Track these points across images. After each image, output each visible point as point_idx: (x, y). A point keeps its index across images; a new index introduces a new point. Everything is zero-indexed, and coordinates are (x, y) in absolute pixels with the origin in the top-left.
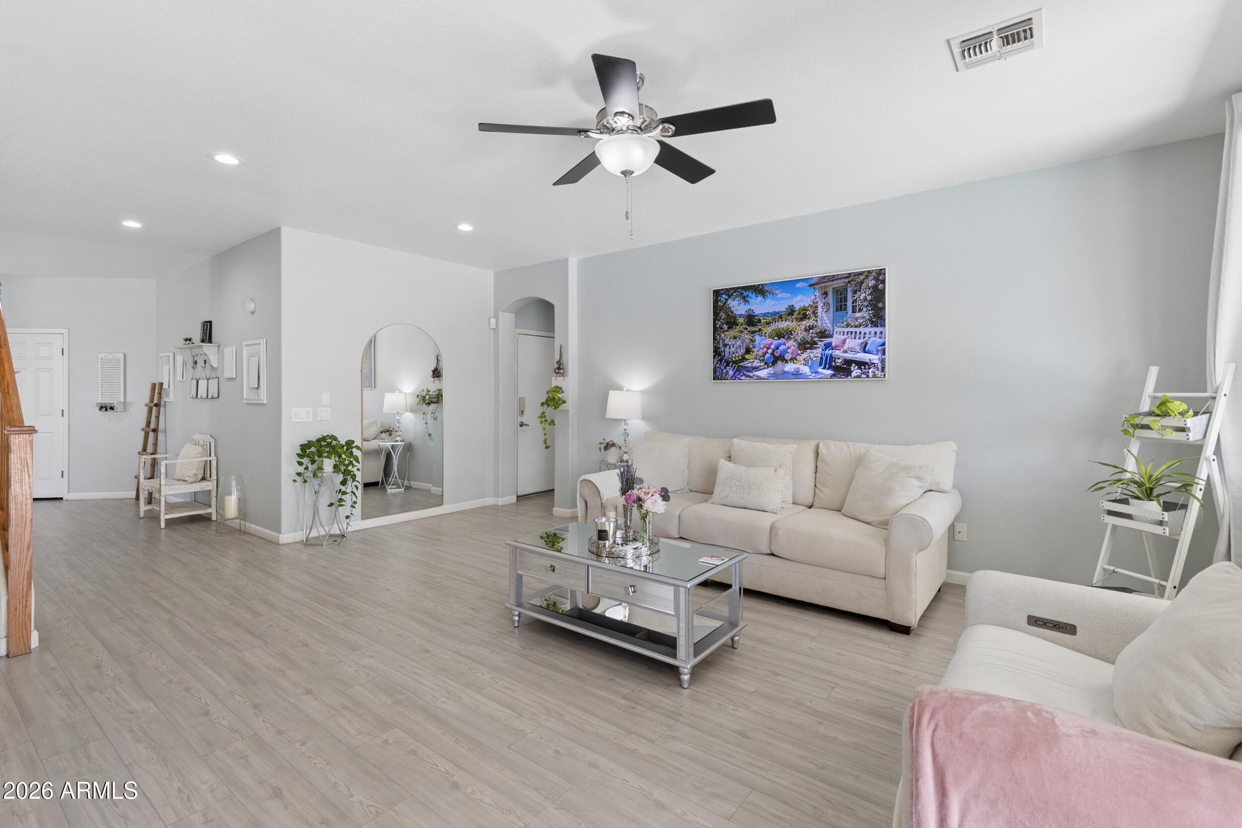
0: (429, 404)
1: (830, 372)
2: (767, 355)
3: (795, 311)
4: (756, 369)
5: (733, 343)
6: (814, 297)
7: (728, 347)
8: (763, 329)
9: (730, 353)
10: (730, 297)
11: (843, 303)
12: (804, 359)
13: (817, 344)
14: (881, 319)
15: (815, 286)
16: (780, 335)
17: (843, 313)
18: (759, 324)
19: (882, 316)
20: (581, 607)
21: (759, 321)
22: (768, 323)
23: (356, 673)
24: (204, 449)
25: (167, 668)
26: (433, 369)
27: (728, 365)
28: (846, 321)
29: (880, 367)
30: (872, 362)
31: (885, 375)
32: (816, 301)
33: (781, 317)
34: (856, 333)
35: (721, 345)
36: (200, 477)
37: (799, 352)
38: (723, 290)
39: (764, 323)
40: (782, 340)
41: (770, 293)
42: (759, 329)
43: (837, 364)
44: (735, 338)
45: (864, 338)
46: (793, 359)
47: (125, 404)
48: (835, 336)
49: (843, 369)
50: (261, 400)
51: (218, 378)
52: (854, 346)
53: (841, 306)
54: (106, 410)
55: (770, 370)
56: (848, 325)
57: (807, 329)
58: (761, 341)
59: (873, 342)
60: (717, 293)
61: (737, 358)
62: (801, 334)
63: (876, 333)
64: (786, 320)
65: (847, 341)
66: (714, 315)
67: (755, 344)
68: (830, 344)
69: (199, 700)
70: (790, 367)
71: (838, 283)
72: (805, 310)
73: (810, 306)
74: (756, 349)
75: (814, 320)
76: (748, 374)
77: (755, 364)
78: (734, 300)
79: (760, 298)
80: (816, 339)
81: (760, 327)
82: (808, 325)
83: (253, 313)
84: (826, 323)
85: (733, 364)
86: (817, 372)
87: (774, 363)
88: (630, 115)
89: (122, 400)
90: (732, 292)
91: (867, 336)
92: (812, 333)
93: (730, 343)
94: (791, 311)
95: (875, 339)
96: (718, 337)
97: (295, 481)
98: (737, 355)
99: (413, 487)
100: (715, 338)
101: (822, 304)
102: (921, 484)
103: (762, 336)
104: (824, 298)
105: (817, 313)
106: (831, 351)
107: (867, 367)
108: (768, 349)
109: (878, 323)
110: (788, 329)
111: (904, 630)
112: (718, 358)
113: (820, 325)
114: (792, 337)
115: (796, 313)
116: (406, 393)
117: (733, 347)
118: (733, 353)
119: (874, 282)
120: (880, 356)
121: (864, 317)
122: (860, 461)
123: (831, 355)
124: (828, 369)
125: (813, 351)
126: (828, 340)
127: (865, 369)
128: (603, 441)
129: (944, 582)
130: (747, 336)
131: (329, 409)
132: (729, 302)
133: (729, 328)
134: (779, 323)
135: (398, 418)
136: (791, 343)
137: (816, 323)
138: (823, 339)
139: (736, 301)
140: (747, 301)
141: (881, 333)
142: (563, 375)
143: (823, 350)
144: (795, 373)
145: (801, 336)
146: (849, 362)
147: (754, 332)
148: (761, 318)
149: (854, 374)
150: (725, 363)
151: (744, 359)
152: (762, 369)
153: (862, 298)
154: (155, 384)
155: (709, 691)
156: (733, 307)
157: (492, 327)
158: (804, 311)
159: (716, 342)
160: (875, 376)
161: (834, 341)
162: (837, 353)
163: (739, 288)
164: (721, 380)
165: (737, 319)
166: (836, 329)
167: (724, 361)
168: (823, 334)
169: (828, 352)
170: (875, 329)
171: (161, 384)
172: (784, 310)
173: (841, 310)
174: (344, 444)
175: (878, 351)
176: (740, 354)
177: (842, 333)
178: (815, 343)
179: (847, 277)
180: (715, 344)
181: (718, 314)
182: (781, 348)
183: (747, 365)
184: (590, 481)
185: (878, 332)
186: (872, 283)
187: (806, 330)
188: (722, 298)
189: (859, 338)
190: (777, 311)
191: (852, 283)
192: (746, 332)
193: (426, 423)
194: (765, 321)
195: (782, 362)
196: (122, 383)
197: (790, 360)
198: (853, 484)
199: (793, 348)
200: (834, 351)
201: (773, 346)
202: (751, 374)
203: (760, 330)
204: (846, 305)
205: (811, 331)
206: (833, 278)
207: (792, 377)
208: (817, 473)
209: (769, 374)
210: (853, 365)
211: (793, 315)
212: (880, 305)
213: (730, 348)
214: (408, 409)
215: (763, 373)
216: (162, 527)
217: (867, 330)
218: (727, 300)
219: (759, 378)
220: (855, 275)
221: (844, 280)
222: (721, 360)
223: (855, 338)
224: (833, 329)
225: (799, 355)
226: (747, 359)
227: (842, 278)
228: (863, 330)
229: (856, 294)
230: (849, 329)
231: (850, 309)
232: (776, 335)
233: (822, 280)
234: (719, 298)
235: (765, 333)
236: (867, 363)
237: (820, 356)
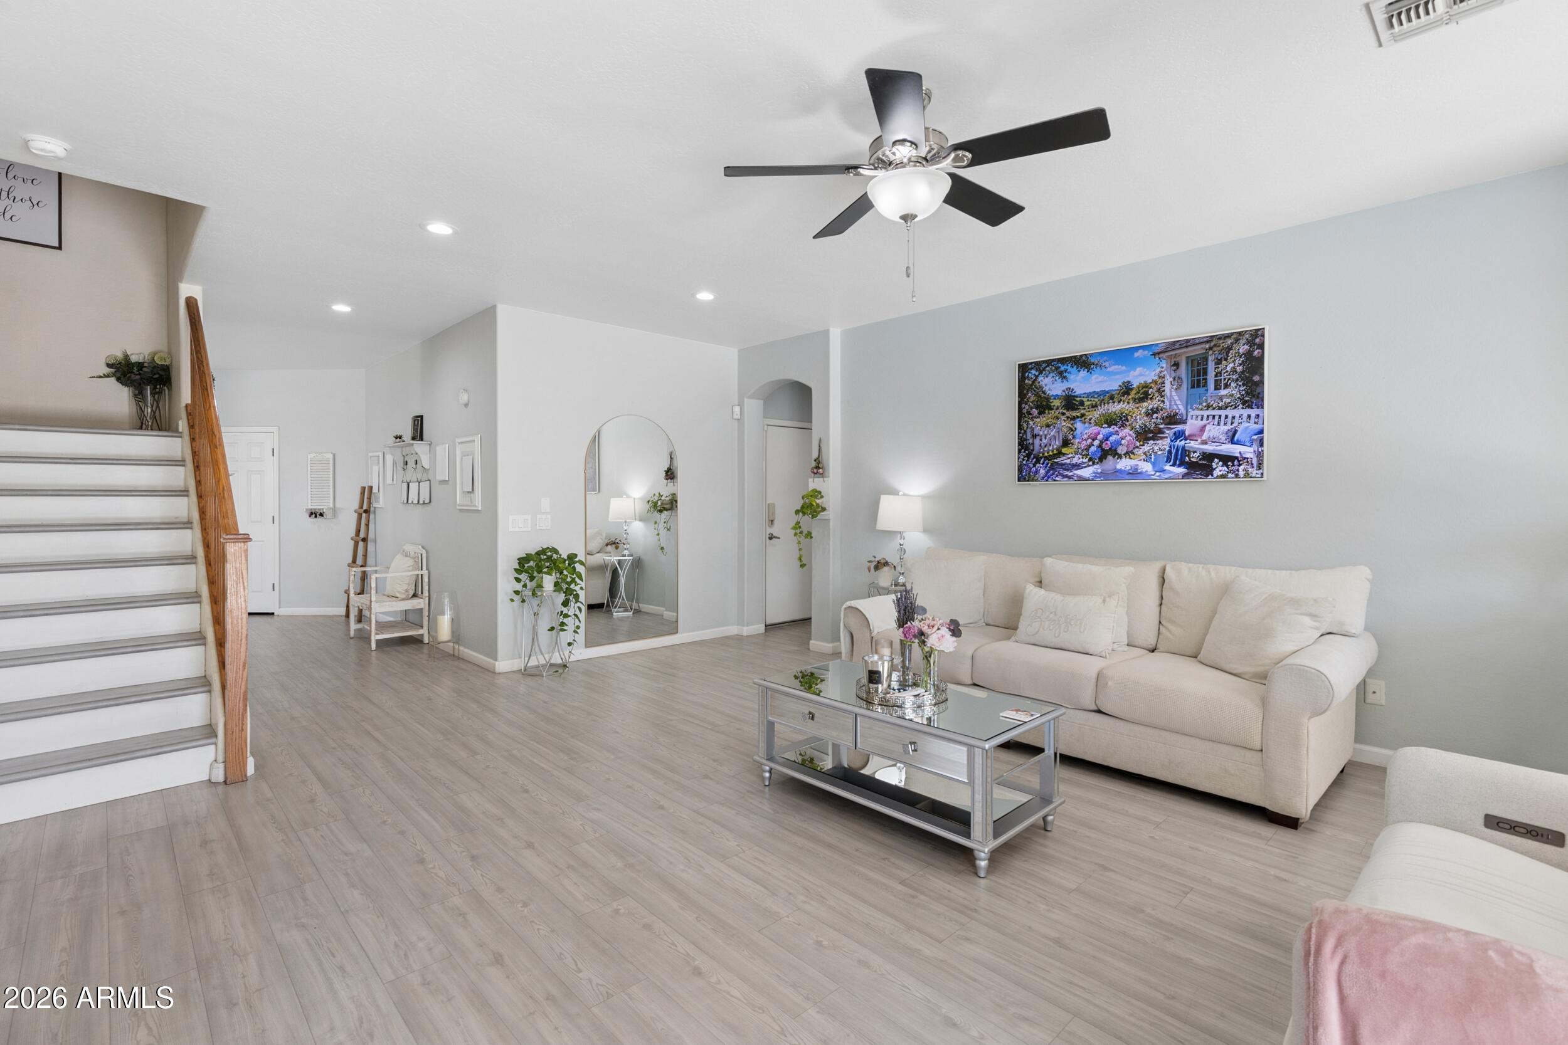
0: (661, 511)
1: (1182, 470)
2: (1093, 449)
3: (1132, 389)
4: (1077, 466)
5: (1046, 432)
6: (1159, 369)
7: (1038, 438)
8: (1087, 414)
9: (1041, 445)
10: (1041, 372)
11: (1201, 378)
12: (1145, 453)
13: (1163, 433)
14: (1258, 397)
15: (1161, 355)
16: (1110, 421)
17: (1202, 390)
18: (1081, 407)
19: (1259, 393)
20: (846, 766)
21: (1082, 403)
22: (1094, 406)
23: (582, 828)
24: (415, 561)
25: (381, 807)
26: (666, 469)
27: (1038, 461)
28: (1206, 400)
29: (1255, 462)
30: (1244, 456)
31: (1262, 474)
32: (1162, 375)
33: (1112, 398)
34: (1220, 417)
35: (1029, 436)
36: (411, 593)
37: (1138, 443)
38: (1031, 363)
39: (1089, 406)
40: (1114, 429)
41: (1097, 367)
42: (1081, 414)
43: (1192, 459)
44: (1048, 426)
45: (1232, 423)
46: (1129, 454)
47: (334, 509)
48: (1189, 421)
49: (1201, 466)
50: (476, 506)
51: (430, 481)
52: (1216, 434)
53: (1199, 381)
54: (316, 517)
55: (1097, 468)
56: (1208, 407)
57: (1149, 414)
58: (1083, 431)
59: (1245, 429)
60: (1023, 368)
61: (1051, 453)
62: (1140, 420)
63: (1249, 416)
64: (1119, 402)
65: (1207, 428)
66: (1019, 396)
68: (1183, 432)
69: (414, 846)
70: (1124, 464)
71: (1194, 350)
72: (1146, 387)
73: (1155, 382)
74: (1077, 441)
75: (1159, 400)
76: (1067, 473)
77: (1075, 460)
78: (1047, 377)
79: (1083, 373)
80: (1162, 426)
81: (1082, 411)
82: (1150, 407)
83: (466, 405)
84: (1176, 405)
85: (1045, 460)
86: (1163, 471)
87: (1102, 459)
88: (912, 143)
89: (331, 505)
90: (1044, 365)
91: (1237, 421)
92: (1157, 418)
93: (1041, 433)
94: (1126, 389)
95: (1248, 424)
96: (1025, 425)
97: (512, 600)
98: (1051, 448)
99: (643, 610)
100: (1020, 427)
101: (1172, 379)
102: (1316, 624)
103: (1085, 423)
104: (1175, 370)
105: (1164, 391)
106: (1183, 442)
107: (1236, 462)
108: (1093, 440)
109: (1252, 402)
110: (1122, 414)
111: (1290, 823)
112: (1025, 452)
113: (1168, 407)
114: (1128, 424)
115: (1134, 392)
116: (634, 498)
117: (1046, 438)
118: (1046, 446)
119: (1246, 347)
120: (1255, 447)
121: (1232, 395)
122: (1224, 591)
123: (1184, 447)
124: (1179, 466)
125: (1158, 442)
126: (1180, 427)
127: (1233, 465)
128: (873, 559)
129: (1350, 760)
130: (1064, 424)
131: (549, 516)
132: (1040, 378)
133: (1040, 413)
134: (1110, 404)
135: (625, 528)
136: (1126, 431)
137: (1161, 405)
138: (1172, 427)
139: (1049, 378)
140: (1066, 377)
141: (1258, 416)
142: (822, 475)
143: (1172, 441)
144: (1131, 471)
145: (1140, 422)
146: (1209, 457)
147: (1074, 418)
148: (1085, 400)
149: (1216, 473)
150: (1035, 460)
151: (1060, 454)
152: (1085, 467)
153: (1229, 369)
154: (364, 488)
155: (1013, 884)
156: (1046, 385)
157: (735, 417)
158: (1144, 389)
159: (1023, 431)
160: (1247, 475)
161: (1188, 428)
162: (1192, 444)
163: (1053, 360)
164: (1028, 481)
165: (1051, 401)
166: (1191, 413)
167: (1032, 456)
168: (1173, 419)
169: (1180, 443)
170: (1249, 411)
171: (371, 488)
172: (1116, 387)
173: (1198, 386)
174: (566, 558)
175: (1252, 441)
176: (1055, 447)
177: (1200, 418)
178: (1161, 431)
179: (1207, 342)
180: (1021, 435)
181: (1025, 395)
182: (1113, 438)
183: (1065, 461)
184: (857, 609)
185: (1253, 415)
186: (1244, 348)
187: (1147, 414)
188: (1030, 375)
189: (1225, 424)
190: (1107, 390)
191: (1215, 349)
192: (1063, 418)
193: (658, 534)
194: (1089, 403)
195: (1114, 457)
196: (331, 487)
197: (1125, 454)
198: (1215, 622)
199: (1128, 438)
200: (1188, 441)
201: (1100, 437)
202: (1070, 474)
203: (1083, 415)
204: (1206, 379)
205: (1155, 415)
206: (1187, 344)
207: (1127, 477)
208: (1162, 606)
209: (1095, 473)
210: (1216, 460)
211: (1129, 394)
212: (1256, 378)
213: (1041, 440)
214: (637, 517)
215: (1087, 472)
216: (373, 649)
217: (1236, 413)
218: (1037, 377)
219: (1081, 478)
220: (1220, 339)
221: (1203, 346)
222: (1028, 456)
223: (1219, 424)
224: (1187, 412)
225: (1137, 447)
226: (1064, 454)
227: (1199, 343)
228: (1230, 412)
229: (1221, 363)
230: (1211, 412)
231: (1211, 385)
232: (1106, 422)
233: (1173, 346)
234: (1027, 375)
235: (1090, 419)
236: (1237, 458)
237: (1168, 449)
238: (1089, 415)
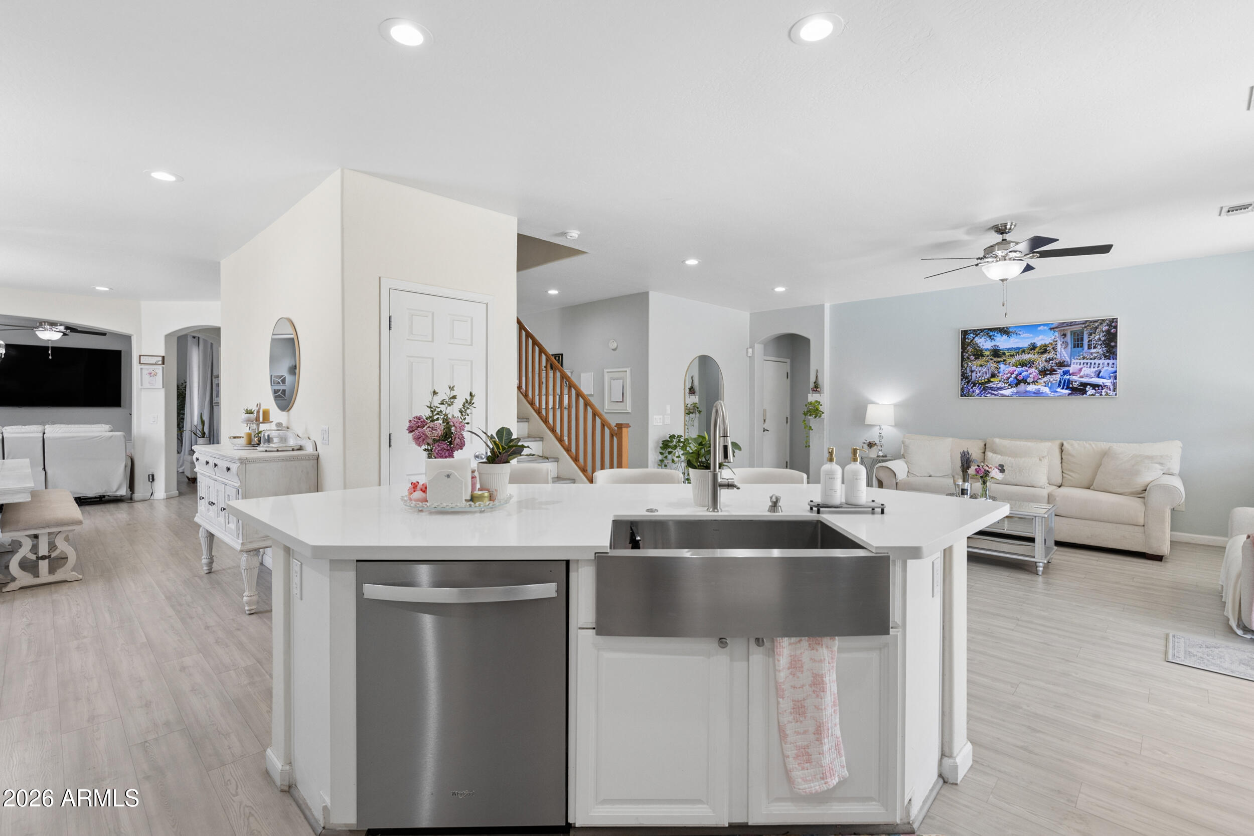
1: (1068, 391)
2: (1011, 379)
3: (1036, 347)
4: (1001, 389)
5: (980, 369)
6: (1054, 337)
7: (975, 372)
8: (1007, 360)
9: (976, 377)
10: (977, 336)
11: (1080, 342)
12: (1045, 382)
13: (1056, 371)
14: (1114, 354)
15: (1055, 330)
16: (1023, 364)
17: (1080, 349)
18: (1003, 356)
19: (1114, 352)
21: (1004, 354)
22: (1012, 356)
27: (974, 385)
28: (1083, 355)
29: (1112, 388)
30: (1105, 384)
31: (1116, 394)
32: (1055, 340)
33: (1024, 351)
34: (1091, 364)
35: (968, 371)
37: (1040, 377)
38: (970, 330)
39: (1008, 355)
40: (1025, 368)
41: (1014, 334)
42: (1003, 360)
43: (1074, 386)
44: (981, 366)
45: (1098, 367)
46: (1034, 382)
48: (1072, 366)
49: (1080, 390)
52: (1089, 373)
53: (1078, 344)
55: (1014, 390)
56: (1084, 358)
57: (1047, 361)
58: (1004, 369)
59: (1106, 370)
60: (965, 333)
61: (983, 381)
62: (1042, 364)
63: (1108, 364)
64: (1029, 354)
65: (1083, 369)
66: (962, 349)
67: (999, 370)
68: (1068, 371)
70: (1032, 388)
71: (1076, 328)
72: (1046, 346)
73: (1051, 344)
74: (1001, 374)
75: (1053, 354)
76: (993, 392)
77: (999, 385)
78: (981, 338)
79: (1005, 337)
81: (1004, 358)
82: (1048, 357)
84: (1065, 357)
85: (979, 385)
86: (1056, 392)
87: (1017, 385)
90: (979, 332)
91: (1101, 366)
92: (1052, 363)
93: (977, 370)
94: (1033, 347)
95: (1107, 368)
96: (966, 365)
98: (983, 378)
100: (962, 366)
101: (1061, 343)
103: (1006, 365)
104: (1063, 338)
105: (1056, 349)
107: (1100, 388)
108: (1012, 374)
109: (1110, 357)
110: (1030, 360)
111: (1159, 558)
112: (965, 380)
113: (1059, 357)
114: (1034, 366)
115: (1037, 350)
117: (980, 373)
118: (980, 377)
119: (1107, 327)
120: (1112, 380)
121: (1098, 352)
123: (1069, 379)
124: (1066, 389)
125: (1053, 376)
126: (1067, 369)
127: (1099, 389)
130: (992, 365)
132: (976, 339)
133: (976, 358)
134: (1023, 355)
136: (1033, 370)
137: (1055, 356)
138: (1062, 368)
140: (993, 339)
141: (1113, 364)
142: (819, 392)
143: (1062, 376)
144: (1035, 392)
145: (1042, 365)
146: (1084, 385)
147: (999, 362)
148: (1006, 352)
149: (1089, 393)
150: (972, 385)
151: (989, 381)
152: (1006, 389)
153: (1096, 338)
156: (980, 343)
157: (749, 355)
158: (1044, 347)
159: (964, 369)
160: (1107, 394)
161: (1071, 369)
162: (1073, 378)
163: (985, 329)
164: (968, 396)
165: (983, 352)
166: (1073, 361)
167: (971, 383)
168: (1061, 364)
169: (1067, 377)
170: (1108, 361)
172: (1027, 346)
173: (1078, 347)
175: (1110, 377)
176: (986, 378)
177: (1079, 364)
178: (1055, 370)
179: (1083, 324)
180: (962, 370)
181: (966, 348)
182: (1024, 374)
183: (993, 386)
185: (1111, 363)
186: (1105, 328)
187: (1046, 361)
188: (969, 337)
189: (1094, 368)
190: (1020, 347)
191: (1088, 327)
192: (991, 361)
194: (1009, 354)
195: (1025, 384)
197: (1032, 383)
198: (1101, 469)
199: (1034, 374)
200: (1071, 376)
201: (1016, 373)
202: (996, 393)
203: (1005, 360)
204: (1082, 343)
206: (1071, 324)
207: (1033, 395)
208: (1063, 463)
209: (1012, 392)
210: (1088, 386)
211: (1035, 350)
212: (1113, 344)
213: (976, 373)
215: (1007, 392)
217: (1101, 362)
218: (974, 338)
219: (1003, 395)
220: (1091, 322)
221: (1081, 325)
222: (968, 382)
223: (1090, 367)
224: (1071, 360)
225: (1040, 379)
226: (992, 382)
227: (1079, 324)
228: (1097, 362)
229: (1091, 335)
230: (1085, 361)
231: (1086, 347)
232: (1020, 364)
233: (1062, 325)
234: (967, 337)
235: (1010, 363)
236: (1101, 385)
237: (1059, 380)
238: (1009, 360)
